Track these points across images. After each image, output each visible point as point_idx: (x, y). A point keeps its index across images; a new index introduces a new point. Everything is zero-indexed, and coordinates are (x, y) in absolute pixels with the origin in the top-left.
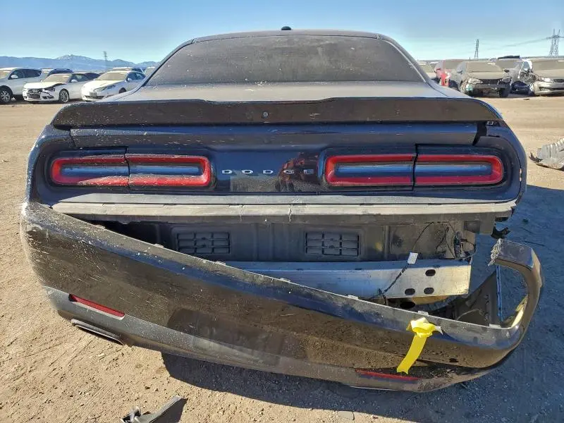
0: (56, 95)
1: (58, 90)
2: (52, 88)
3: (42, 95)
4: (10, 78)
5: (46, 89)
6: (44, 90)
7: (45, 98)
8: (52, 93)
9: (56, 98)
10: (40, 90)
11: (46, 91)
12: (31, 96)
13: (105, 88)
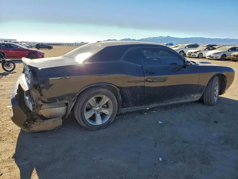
0: (197, 55)
1: (198, 53)
2: (196, 52)
3: (192, 54)
4: (185, 48)
5: (194, 52)
6: (193, 53)
7: (193, 56)
8: (196, 54)
9: (197, 56)
10: (192, 53)
11: (194, 53)
12: (188, 55)
13: (215, 54)
